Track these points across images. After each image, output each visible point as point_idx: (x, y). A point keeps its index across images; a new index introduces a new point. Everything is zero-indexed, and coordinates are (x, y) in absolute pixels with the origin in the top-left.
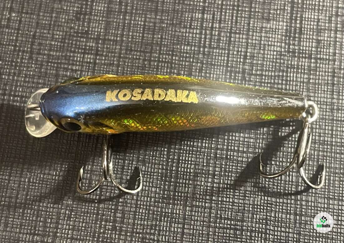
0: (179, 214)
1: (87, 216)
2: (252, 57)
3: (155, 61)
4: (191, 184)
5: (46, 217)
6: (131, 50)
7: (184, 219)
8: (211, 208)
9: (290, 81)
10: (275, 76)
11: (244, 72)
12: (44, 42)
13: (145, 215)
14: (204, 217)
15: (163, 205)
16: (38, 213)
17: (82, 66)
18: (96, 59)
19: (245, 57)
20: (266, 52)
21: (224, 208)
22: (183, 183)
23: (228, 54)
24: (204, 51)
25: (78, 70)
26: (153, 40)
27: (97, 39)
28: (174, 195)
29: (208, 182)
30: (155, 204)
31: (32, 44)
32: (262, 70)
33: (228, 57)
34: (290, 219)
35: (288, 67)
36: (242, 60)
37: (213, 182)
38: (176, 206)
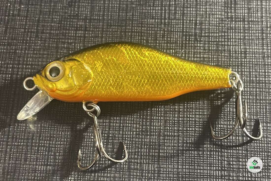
0: (155, 143)
1: (86, 149)
2: (201, 24)
3: (129, 32)
4: (162, 120)
5: (55, 152)
6: (111, 26)
7: (159, 146)
8: (178, 136)
9: (230, 39)
10: (219, 36)
11: (195, 35)
12: (46, 24)
13: (130, 145)
14: (174, 143)
15: (143, 137)
16: (49, 149)
17: (75, 39)
18: (85, 34)
19: (196, 24)
20: (211, 19)
21: (188, 135)
22: (156, 119)
23: (183, 23)
24: (165, 22)
25: (73, 43)
26: (126, 17)
27: (85, 20)
28: (151, 129)
29: (175, 117)
30: (136, 136)
31: (37, 27)
32: (209, 33)
33: (183, 25)
34: (239, 140)
35: (228, 29)
36: (193, 27)
37: (179, 117)
38: (152, 137)
